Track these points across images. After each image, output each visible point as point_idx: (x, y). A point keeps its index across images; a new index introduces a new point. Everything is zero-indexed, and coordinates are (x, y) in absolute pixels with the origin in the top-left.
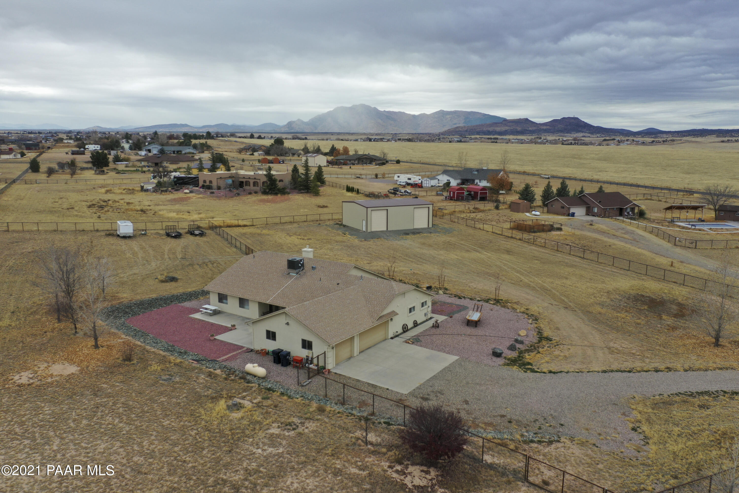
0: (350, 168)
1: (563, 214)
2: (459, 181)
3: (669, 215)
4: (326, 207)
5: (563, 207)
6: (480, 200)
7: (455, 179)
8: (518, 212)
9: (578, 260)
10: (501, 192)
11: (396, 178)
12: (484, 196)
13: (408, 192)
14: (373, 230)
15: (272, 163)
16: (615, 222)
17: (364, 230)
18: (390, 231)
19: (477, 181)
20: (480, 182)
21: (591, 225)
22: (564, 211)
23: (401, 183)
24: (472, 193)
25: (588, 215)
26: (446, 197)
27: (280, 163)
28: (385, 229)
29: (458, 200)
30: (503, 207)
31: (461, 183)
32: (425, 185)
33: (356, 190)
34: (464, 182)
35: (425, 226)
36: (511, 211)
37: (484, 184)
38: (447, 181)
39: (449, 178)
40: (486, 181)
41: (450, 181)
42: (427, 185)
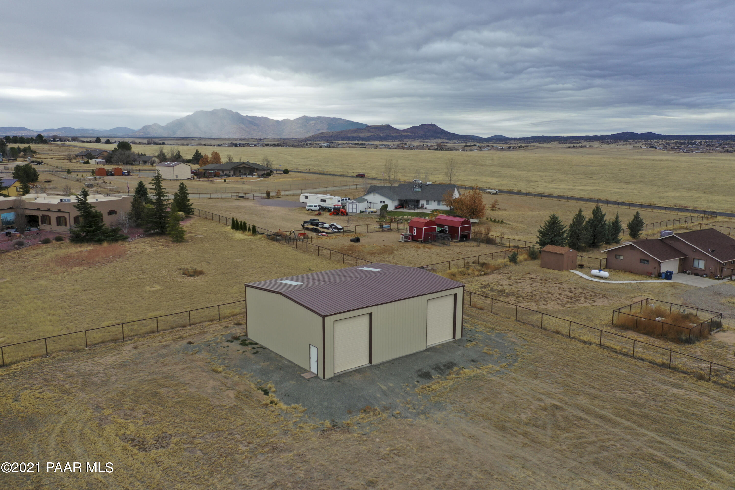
0: (225, 181)
1: (649, 275)
2: (396, 203)
4: (201, 272)
5: (644, 262)
6: (461, 240)
7: (393, 200)
8: (560, 269)
10: (472, 221)
11: (302, 199)
12: (465, 233)
13: (336, 228)
14: (339, 370)
15: (112, 175)
17: (315, 371)
18: (378, 366)
20: (427, 204)
22: (650, 267)
23: (313, 208)
24: (446, 228)
25: (685, 272)
26: (406, 237)
27: (123, 175)
28: (365, 362)
30: (520, 258)
31: (399, 205)
32: (351, 211)
33: (251, 227)
34: (402, 204)
35: (448, 337)
36: (542, 266)
37: (432, 206)
38: (383, 204)
39: (383, 199)
40: (436, 203)
41: (386, 203)
42: (355, 211)
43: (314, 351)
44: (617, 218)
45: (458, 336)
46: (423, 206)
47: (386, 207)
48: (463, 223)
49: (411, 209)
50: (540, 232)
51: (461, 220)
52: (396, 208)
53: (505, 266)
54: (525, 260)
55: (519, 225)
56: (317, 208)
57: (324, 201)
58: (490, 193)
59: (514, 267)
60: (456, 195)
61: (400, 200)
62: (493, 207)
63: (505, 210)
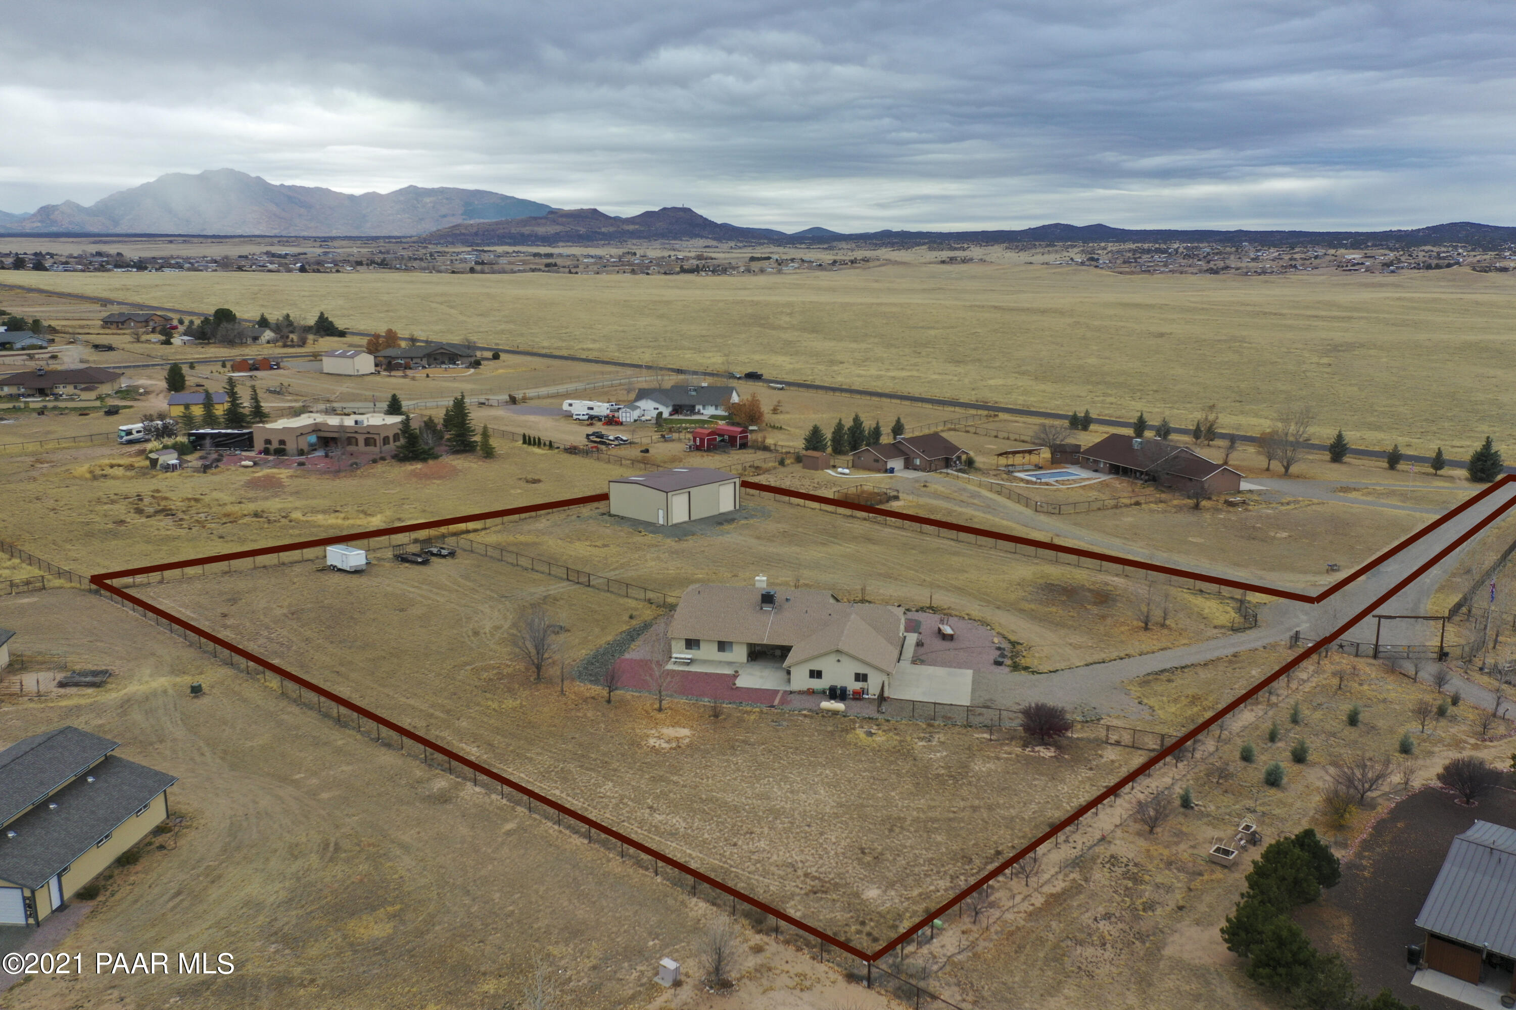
0: (428, 376)
1: (879, 471)
2: (670, 409)
3: (1003, 461)
4: (539, 481)
5: (877, 461)
6: (740, 448)
7: (667, 407)
8: (816, 469)
9: (952, 543)
10: (751, 428)
11: (565, 407)
12: (744, 441)
13: (622, 440)
14: (675, 522)
15: (257, 369)
16: (947, 479)
17: (661, 522)
18: (695, 521)
19: (699, 407)
20: (704, 409)
21: (925, 486)
22: (879, 465)
23: (581, 417)
24: (726, 437)
25: (908, 468)
26: (690, 447)
27: (271, 368)
28: (687, 519)
29: (709, 450)
30: (788, 462)
31: (673, 410)
32: (624, 420)
33: (547, 443)
34: (676, 410)
35: (731, 508)
36: (804, 467)
37: (710, 411)
38: (657, 411)
39: (657, 405)
40: (714, 407)
41: (660, 410)
42: (628, 420)
43: (661, 512)
44: (878, 424)
45: (737, 507)
46: (699, 411)
47: (660, 414)
48: (741, 433)
49: (686, 415)
50: (805, 439)
51: (740, 429)
52: (671, 415)
53: (775, 468)
54: (792, 463)
55: (797, 431)
56: (586, 417)
57: (592, 409)
58: (775, 388)
59: (782, 469)
60: (735, 398)
61: (674, 406)
62: (775, 411)
63: (787, 413)
